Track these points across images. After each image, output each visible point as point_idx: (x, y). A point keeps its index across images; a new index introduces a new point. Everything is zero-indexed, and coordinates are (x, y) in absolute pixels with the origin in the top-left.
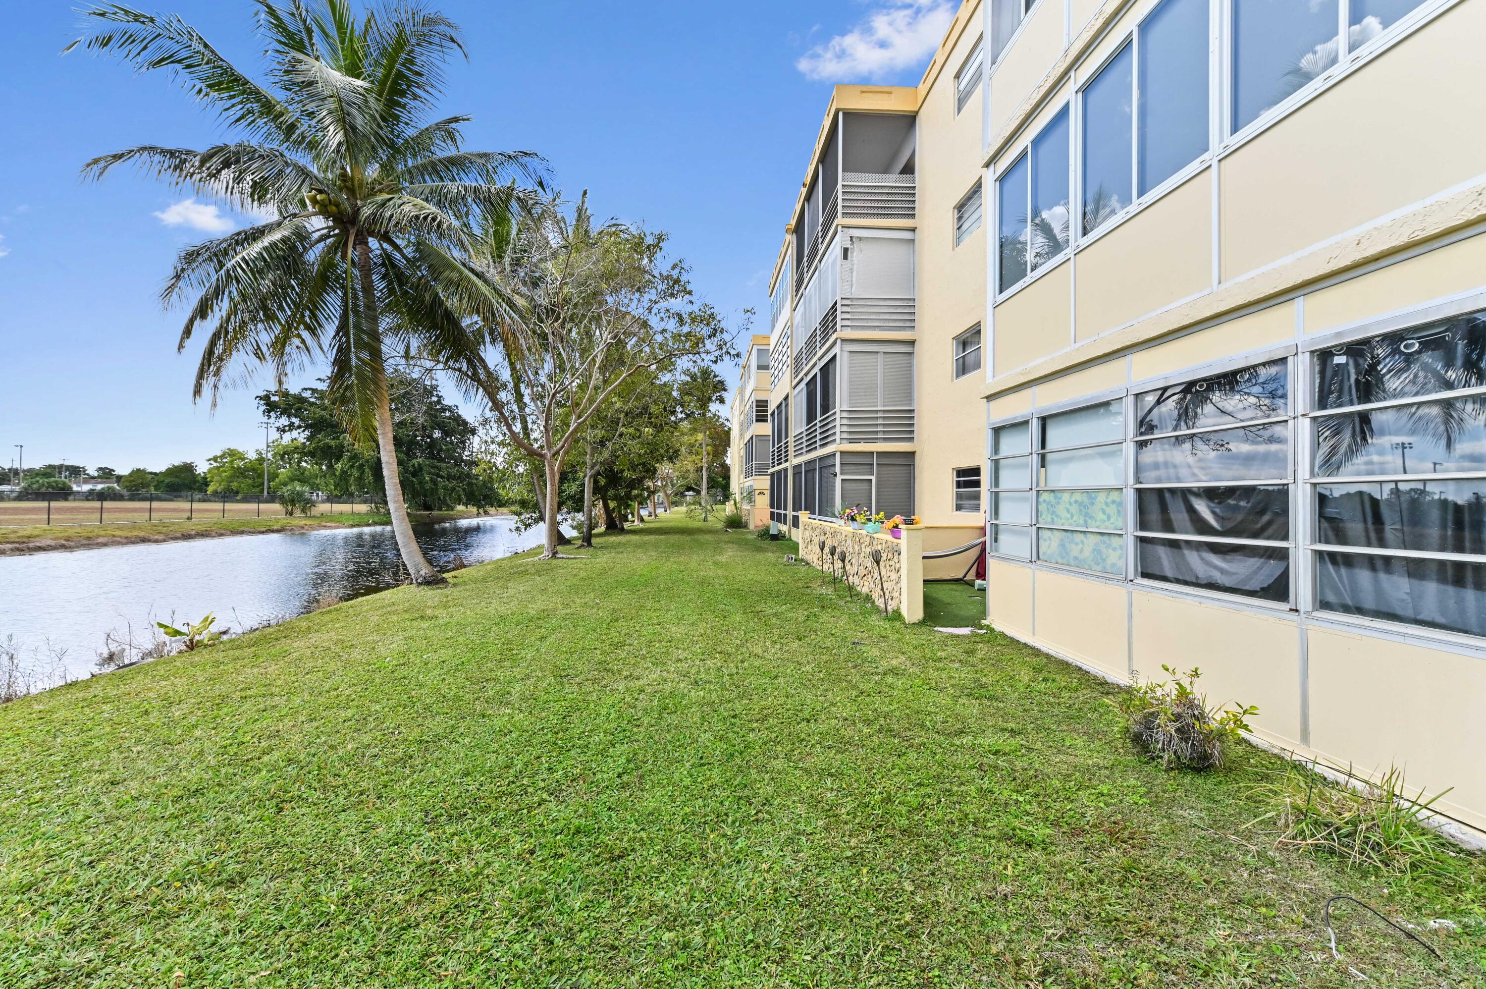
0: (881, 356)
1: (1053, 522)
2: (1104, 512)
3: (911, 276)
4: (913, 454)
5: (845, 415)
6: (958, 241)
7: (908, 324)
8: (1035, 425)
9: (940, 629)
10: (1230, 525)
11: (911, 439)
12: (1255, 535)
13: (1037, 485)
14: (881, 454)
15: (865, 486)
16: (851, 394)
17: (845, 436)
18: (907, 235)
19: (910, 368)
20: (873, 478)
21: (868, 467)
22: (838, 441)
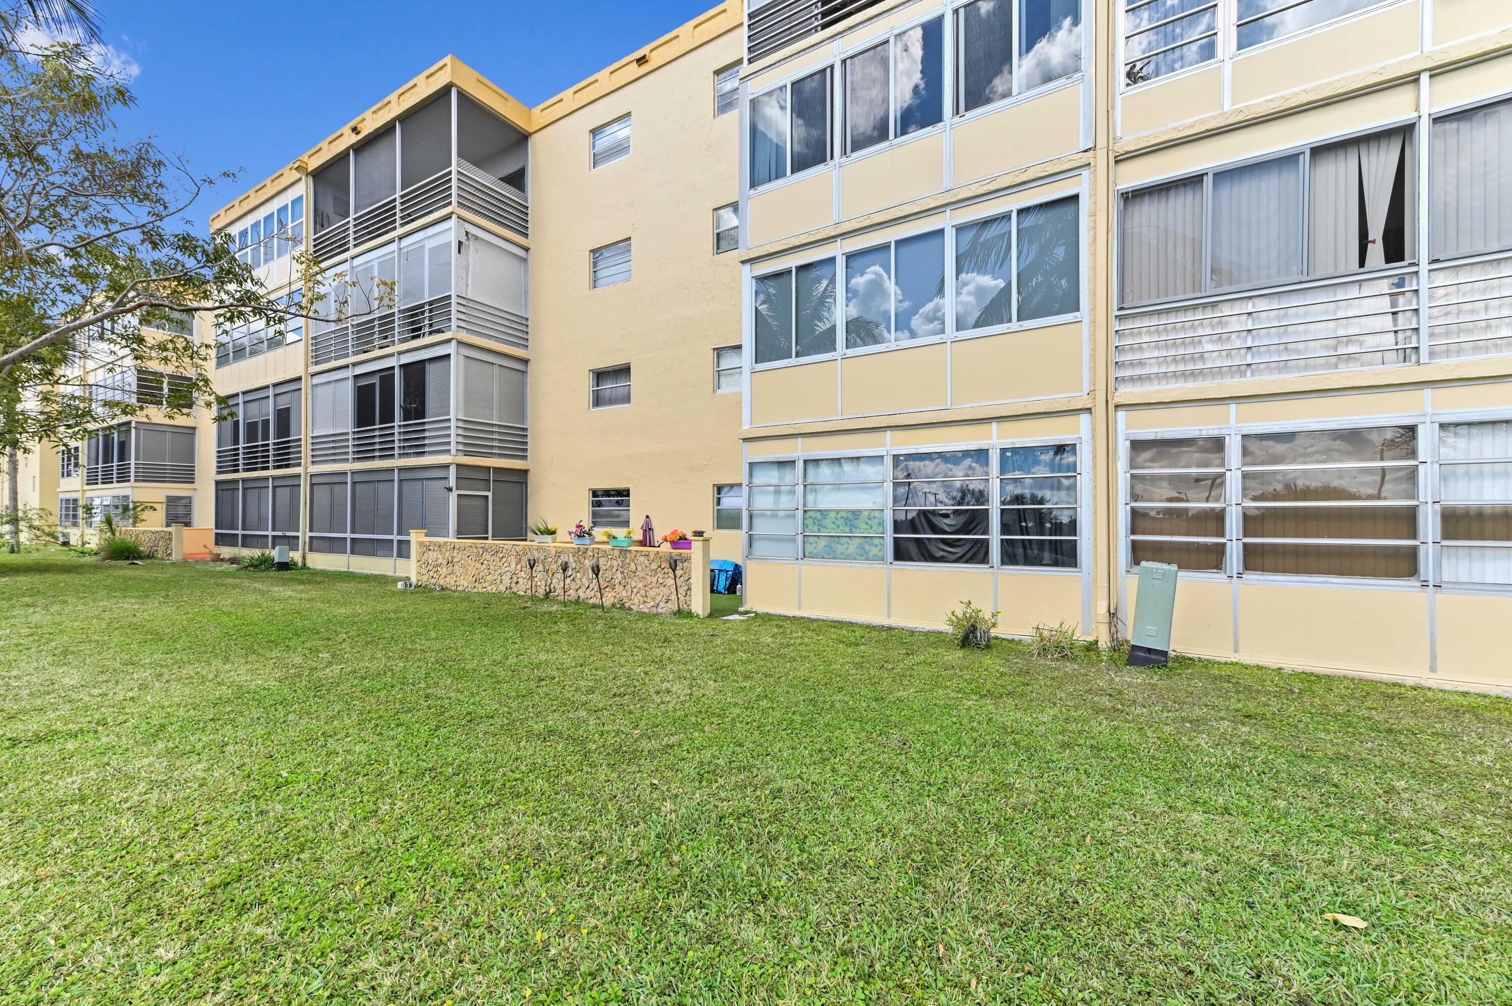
0: (496, 368)
1: (819, 531)
2: (867, 523)
3: (524, 294)
4: (525, 472)
5: (461, 424)
6: (595, 283)
7: (521, 342)
8: (800, 465)
9: (730, 618)
10: (954, 529)
11: (525, 458)
12: (968, 533)
13: (805, 506)
14: (498, 470)
15: (481, 503)
16: (467, 402)
17: (461, 447)
18: (521, 253)
19: (522, 386)
20: (490, 494)
21: (483, 483)
22: (453, 451)
